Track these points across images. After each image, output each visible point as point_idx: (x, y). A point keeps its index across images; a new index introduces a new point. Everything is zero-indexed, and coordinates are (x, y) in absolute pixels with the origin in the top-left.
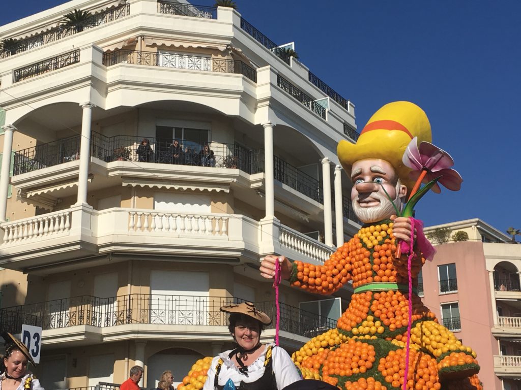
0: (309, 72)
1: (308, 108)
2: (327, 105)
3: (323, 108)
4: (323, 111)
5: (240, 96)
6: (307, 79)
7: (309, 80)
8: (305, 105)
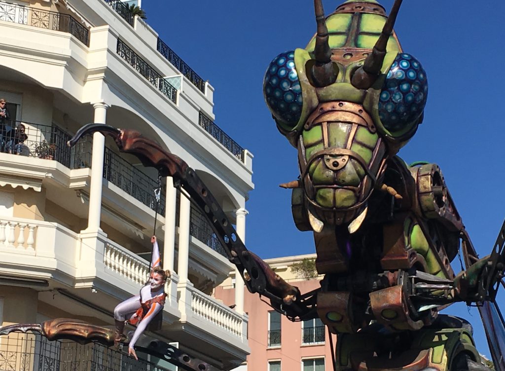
0: (158, 39)
1: (154, 87)
2: (179, 84)
3: (174, 89)
4: (173, 92)
5: (65, 63)
6: (155, 48)
7: (158, 50)
8: (151, 81)
